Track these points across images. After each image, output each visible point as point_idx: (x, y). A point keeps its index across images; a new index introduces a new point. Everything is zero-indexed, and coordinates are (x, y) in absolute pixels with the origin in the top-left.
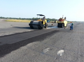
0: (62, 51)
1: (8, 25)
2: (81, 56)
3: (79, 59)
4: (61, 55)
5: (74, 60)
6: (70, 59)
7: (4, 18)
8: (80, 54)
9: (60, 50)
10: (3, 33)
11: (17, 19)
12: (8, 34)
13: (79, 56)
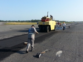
0: (61, 52)
1: (7, 28)
2: (79, 56)
3: (77, 59)
4: (59, 56)
5: (72, 61)
6: (68, 59)
7: (3, 21)
8: (78, 54)
9: (58, 51)
10: (2, 37)
11: (16, 21)
12: (7, 38)
13: (77, 56)
